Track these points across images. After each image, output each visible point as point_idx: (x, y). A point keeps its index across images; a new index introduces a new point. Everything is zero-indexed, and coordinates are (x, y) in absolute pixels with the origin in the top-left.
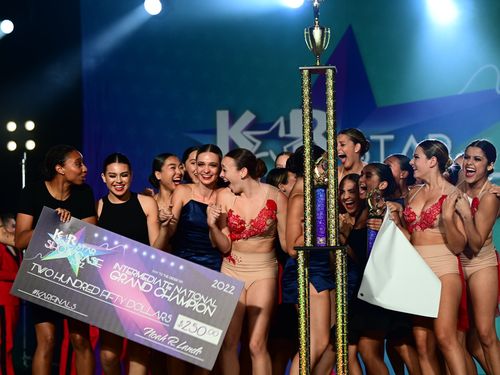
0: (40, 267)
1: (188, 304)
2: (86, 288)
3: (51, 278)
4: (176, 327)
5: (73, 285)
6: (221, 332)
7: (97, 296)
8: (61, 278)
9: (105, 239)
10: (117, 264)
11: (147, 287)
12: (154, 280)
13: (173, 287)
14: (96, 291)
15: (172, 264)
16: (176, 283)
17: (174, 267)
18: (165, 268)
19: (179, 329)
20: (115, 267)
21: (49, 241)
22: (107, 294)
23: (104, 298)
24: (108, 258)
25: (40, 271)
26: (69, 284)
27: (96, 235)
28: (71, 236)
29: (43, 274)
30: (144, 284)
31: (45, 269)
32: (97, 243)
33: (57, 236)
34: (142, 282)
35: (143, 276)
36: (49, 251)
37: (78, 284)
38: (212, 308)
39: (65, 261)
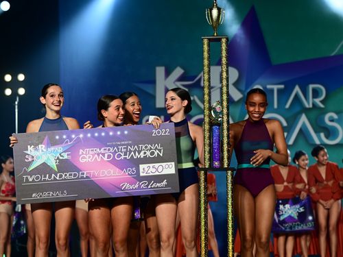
0: (29, 177)
1: (142, 155)
2: (67, 176)
3: (41, 181)
4: (142, 174)
5: (58, 178)
6: (173, 163)
7: (78, 178)
8: (47, 178)
9: (65, 137)
10: (81, 151)
11: (109, 157)
12: (111, 149)
13: (127, 148)
14: (75, 175)
15: (119, 133)
16: (127, 145)
17: (121, 135)
18: (115, 138)
19: (145, 174)
20: (80, 153)
21: (27, 156)
22: (83, 174)
23: (82, 178)
24: (73, 149)
25: (31, 180)
26: (55, 179)
27: (57, 137)
28: (40, 146)
29: (33, 181)
30: (106, 155)
31: (33, 176)
32: (61, 142)
33: (31, 150)
34: (103, 155)
35: (102, 151)
36: (30, 163)
37: (61, 176)
38: (160, 150)
39: (44, 164)
